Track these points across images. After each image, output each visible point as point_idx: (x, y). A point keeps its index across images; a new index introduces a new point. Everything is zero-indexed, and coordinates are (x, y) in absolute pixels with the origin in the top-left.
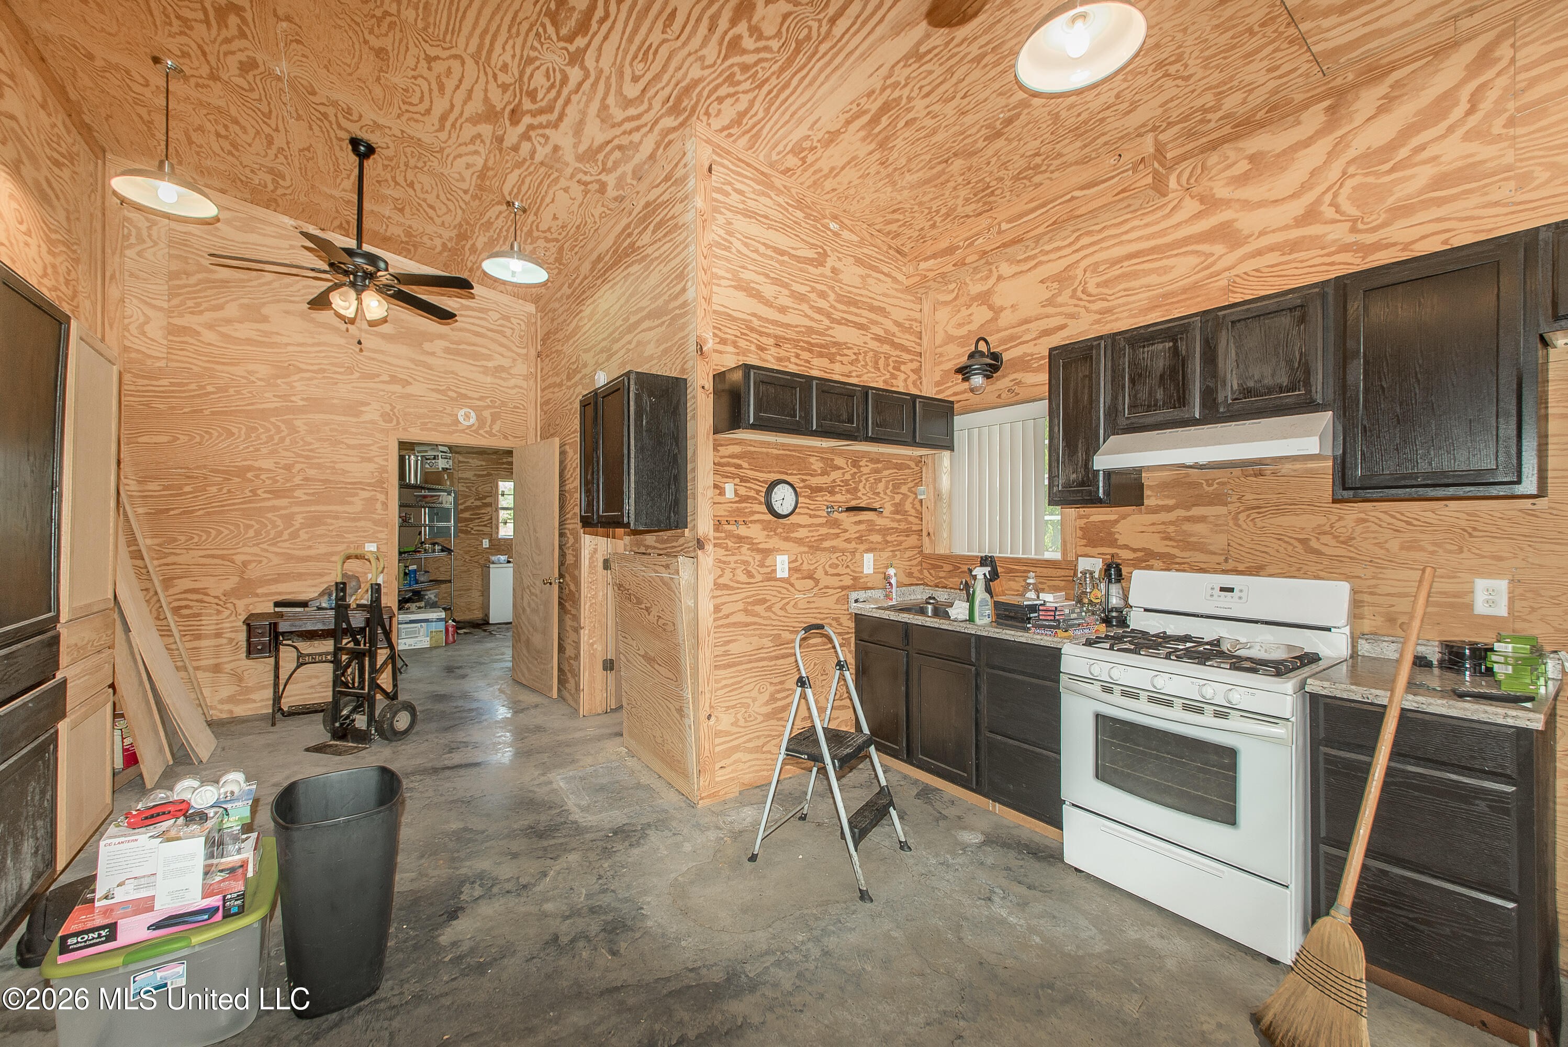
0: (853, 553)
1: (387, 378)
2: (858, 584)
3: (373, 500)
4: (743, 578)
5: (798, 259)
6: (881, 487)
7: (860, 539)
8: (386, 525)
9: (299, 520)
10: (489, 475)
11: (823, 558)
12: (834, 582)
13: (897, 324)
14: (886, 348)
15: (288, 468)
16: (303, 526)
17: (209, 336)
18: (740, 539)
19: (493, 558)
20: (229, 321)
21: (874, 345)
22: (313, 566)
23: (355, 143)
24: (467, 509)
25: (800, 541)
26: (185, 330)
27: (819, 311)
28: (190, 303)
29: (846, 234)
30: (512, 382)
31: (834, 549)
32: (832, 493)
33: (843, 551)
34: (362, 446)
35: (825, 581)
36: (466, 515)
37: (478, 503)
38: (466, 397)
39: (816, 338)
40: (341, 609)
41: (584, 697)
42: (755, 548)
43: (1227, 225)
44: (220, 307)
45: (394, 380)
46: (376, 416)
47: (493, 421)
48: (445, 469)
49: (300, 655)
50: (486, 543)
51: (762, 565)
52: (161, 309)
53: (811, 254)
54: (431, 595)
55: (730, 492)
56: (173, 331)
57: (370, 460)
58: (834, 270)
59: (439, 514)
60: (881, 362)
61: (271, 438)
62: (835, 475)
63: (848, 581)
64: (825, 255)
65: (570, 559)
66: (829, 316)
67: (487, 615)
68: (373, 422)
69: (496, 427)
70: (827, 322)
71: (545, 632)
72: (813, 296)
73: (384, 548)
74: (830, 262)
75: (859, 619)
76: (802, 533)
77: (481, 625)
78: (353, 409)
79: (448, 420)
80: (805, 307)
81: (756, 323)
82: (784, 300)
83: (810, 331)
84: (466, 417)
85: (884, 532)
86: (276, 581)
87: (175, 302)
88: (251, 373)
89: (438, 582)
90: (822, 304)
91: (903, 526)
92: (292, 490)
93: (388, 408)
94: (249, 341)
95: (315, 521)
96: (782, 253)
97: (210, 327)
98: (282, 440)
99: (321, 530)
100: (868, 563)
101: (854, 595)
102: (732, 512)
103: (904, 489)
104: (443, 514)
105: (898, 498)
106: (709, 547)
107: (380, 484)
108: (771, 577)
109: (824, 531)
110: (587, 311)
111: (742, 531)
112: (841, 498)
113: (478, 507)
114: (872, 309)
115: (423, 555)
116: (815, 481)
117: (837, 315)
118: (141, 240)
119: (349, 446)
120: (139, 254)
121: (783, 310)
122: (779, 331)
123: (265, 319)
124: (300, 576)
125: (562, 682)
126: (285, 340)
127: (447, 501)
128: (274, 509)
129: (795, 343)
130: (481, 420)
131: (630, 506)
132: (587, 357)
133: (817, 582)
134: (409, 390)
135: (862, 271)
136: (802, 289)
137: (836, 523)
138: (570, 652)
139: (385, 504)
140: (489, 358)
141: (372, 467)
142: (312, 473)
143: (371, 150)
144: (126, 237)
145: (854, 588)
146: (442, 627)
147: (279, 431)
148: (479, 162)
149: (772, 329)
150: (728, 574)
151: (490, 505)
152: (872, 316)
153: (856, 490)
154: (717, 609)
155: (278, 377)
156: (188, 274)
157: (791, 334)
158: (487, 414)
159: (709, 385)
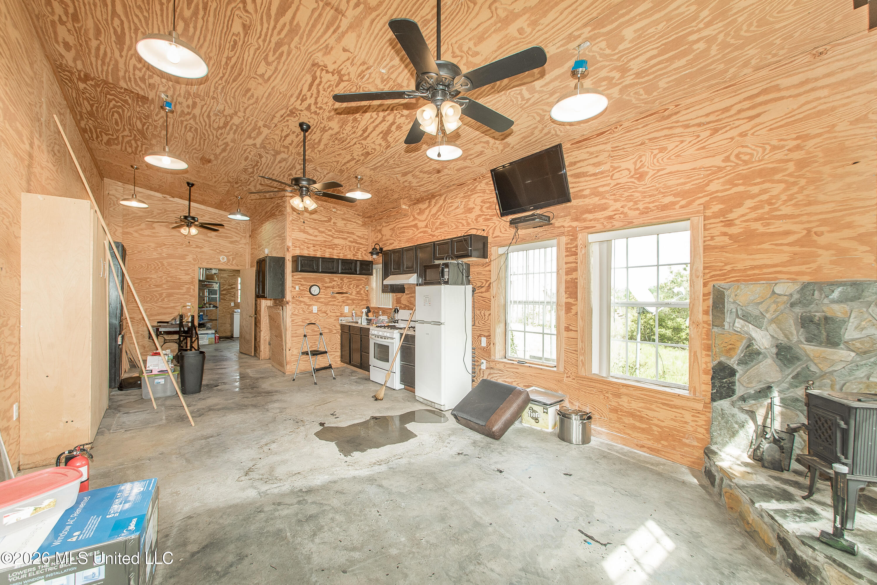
0: (341, 306)
1: (194, 246)
2: (342, 315)
3: (190, 288)
4: (302, 312)
5: (321, 221)
6: (351, 286)
7: (343, 302)
8: (194, 297)
9: (164, 295)
10: (234, 275)
11: (329, 307)
12: (334, 314)
13: (358, 236)
14: (354, 244)
15: (161, 277)
16: (166, 297)
17: (136, 235)
18: (301, 301)
19: (236, 310)
20: (142, 230)
21: (350, 244)
22: (170, 311)
23: (188, 184)
24: (224, 290)
25: (321, 302)
26: (128, 233)
27: (329, 235)
28: (130, 224)
29: (338, 212)
30: (240, 246)
31: (333, 305)
32: (333, 288)
33: (337, 305)
34: (185, 270)
35: (330, 314)
36: (224, 292)
37: (229, 287)
38: (223, 252)
39: (327, 244)
40: (181, 325)
41: (262, 354)
42: (305, 304)
43: (416, 224)
44: (140, 225)
45: (197, 247)
46: (191, 259)
47: (233, 260)
48: (215, 274)
49: (165, 340)
50: (232, 304)
51: (308, 309)
52: (120, 226)
53: (326, 219)
54: (209, 325)
55: (297, 288)
56: (124, 233)
57: (188, 274)
58: (334, 223)
59: (212, 292)
60: (352, 249)
61: (155, 268)
62: (334, 283)
63: (339, 314)
64: (331, 219)
65: (258, 309)
66: (332, 236)
67: (233, 334)
68: (190, 261)
69: (234, 262)
70: (331, 238)
71: (250, 334)
72: (327, 231)
73: (193, 305)
74: (332, 221)
75: (342, 326)
76: (322, 300)
77: (231, 338)
78: (183, 257)
79: (216, 260)
80: (324, 235)
81: (306, 240)
82: (317, 234)
83: (325, 241)
84: (223, 259)
85: (353, 300)
86: (156, 315)
87: (125, 224)
88: (149, 246)
89: (211, 320)
90: (330, 233)
91: (360, 298)
92: (162, 285)
93: (195, 257)
94: (148, 236)
95: (169, 295)
96: (316, 220)
97: (136, 231)
98: (159, 268)
99: (172, 298)
100: (346, 309)
101: (340, 319)
102: (298, 294)
103: (361, 287)
104: (214, 292)
105: (358, 290)
106: (290, 304)
107: (192, 283)
108: (311, 312)
109: (330, 299)
110: (264, 227)
111: (301, 299)
112: (337, 290)
113: (229, 289)
114: (348, 233)
115: (205, 309)
116: (326, 285)
117: (335, 236)
118: (114, 205)
119: (182, 270)
120: (114, 209)
121: (316, 236)
122: (314, 242)
123: (154, 228)
124: (165, 314)
125: (255, 350)
126: (160, 235)
127: (216, 287)
128: (156, 291)
129: (320, 245)
130: (229, 260)
131: (267, 291)
132: (263, 242)
133: (327, 314)
134: (203, 250)
135: (345, 222)
136: (323, 230)
137: (334, 297)
138: (258, 340)
139: (194, 290)
140: (232, 238)
141: (189, 277)
142: (169, 279)
143: (193, 185)
144: (110, 204)
145: (341, 316)
146: (213, 336)
147: (158, 265)
148: (227, 189)
149: (312, 242)
150: (297, 311)
151: (234, 288)
152: (348, 235)
153: (342, 287)
154: (293, 321)
155: (157, 247)
156: (129, 215)
157: (318, 243)
158: (231, 257)
159: (291, 259)
